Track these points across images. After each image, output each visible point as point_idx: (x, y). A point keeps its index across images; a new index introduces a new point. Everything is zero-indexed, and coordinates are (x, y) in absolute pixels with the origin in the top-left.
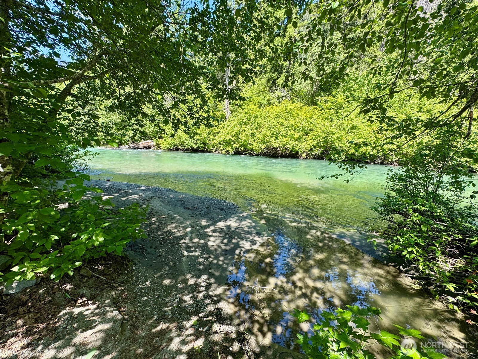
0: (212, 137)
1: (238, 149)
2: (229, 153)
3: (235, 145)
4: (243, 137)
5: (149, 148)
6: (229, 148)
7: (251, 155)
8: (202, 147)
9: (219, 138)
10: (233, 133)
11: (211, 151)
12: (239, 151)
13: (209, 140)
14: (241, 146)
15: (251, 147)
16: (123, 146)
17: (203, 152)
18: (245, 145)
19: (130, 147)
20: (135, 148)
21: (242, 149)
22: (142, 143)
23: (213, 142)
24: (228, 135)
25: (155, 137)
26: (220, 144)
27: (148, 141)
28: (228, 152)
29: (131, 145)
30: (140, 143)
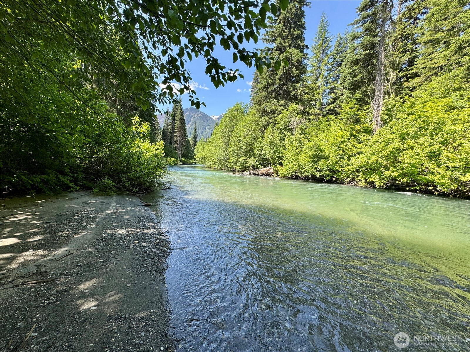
0: (345, 161)
1: (394, 179)
2: (374, 187)
3: (387, 173)
4: (407, 159)
5: (268, 175)
6: (375, 178)
7: (430, 193)
8: (328, 176)
9: (357, 162)
10: (385, 153)
11: (342, 182)
12: (398, 185)
13: (341, 166)
14: (403, 175)
15: (429, 177)
16: (245, 172)
17: (330, 182)
18: (412, 174)
19: (250, 173)
20: (254, 174)
21: (405, 180)
22: (263, 170)
23: (346, 169)
24: (374, 157)
25: (274, 164)
26: (358, 171)
27: (268, 168)
28: (372, 185)
29: (252, 172)
30: (261, 169)
